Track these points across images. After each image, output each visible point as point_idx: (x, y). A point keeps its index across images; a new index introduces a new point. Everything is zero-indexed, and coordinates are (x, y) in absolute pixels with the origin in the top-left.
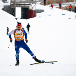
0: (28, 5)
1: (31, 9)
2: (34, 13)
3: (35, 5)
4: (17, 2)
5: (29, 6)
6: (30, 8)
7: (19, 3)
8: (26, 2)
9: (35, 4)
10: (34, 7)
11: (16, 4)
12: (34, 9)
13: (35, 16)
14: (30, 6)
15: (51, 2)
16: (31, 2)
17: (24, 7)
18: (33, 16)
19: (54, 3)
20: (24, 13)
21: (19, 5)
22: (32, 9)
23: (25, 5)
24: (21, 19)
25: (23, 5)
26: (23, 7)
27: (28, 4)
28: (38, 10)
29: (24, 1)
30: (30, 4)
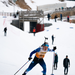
0: (36, 19)
1: (39, 23)
2: (42, 27)
3: (43, 19)
4: (25, 17)
5: (37, 20)
6: (38, 22)
7: (27, 18)
8: (34, 16)
9: (43, 18)
10: (42, 21)
11: (24, 19)
12: (42, 23)
13: (43, 30)
14: (38, 20)
16: (39, 16)
17: (32, 21)
18: (41, 30)
22: (40, 23)
23: (33, 19)
24: (30, 33)
25: (32, 19)
27: (36, 18)
28: (46, 24)
29: (32, 15)
30: (38, 18)
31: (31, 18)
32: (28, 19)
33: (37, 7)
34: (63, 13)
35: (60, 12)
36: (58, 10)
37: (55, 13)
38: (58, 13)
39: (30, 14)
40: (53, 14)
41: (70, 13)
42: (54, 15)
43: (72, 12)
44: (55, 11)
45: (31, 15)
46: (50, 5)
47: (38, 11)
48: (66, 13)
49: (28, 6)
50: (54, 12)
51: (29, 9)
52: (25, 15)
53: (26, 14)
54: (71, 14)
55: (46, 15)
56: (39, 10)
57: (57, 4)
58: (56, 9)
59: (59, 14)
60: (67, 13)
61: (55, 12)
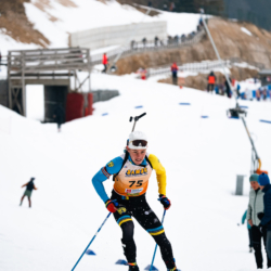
0: (66, 78)
1: (76, 89)
2: (86, 102)
3: (89, 77)
4: (28, 68)
5: (69, 80)
6: (72, 87)
7: (36, 72)
8: (60, 67)
9: (90, 70)
10: (87, 83)
11: (27, 75)
12: (85, 89)
13: (89, 112)
14: (72, 79)
15: (142, 63)
16: (76, 66)
17: (53, 84)
18: (82, 111)
19: (151, 66)
20: (54, 103)
21: (35, 77)
22: (79, 91)
23: (57, 78)
24: (45, 122)
25: (50, 78)
26: (48, 83)
27: (66, 71)
28: (99, 92)
29: (52, 63)
30: (72, 72)
31: (50, 72)
32: (38, 75)
33: (67, 36)
34: (157, 56)
35: (145, 53)
36: (141, 46)
37: (129, 55)
38: (138, 56)
39: (45, 59)
40: (121, 60)
41: (178, 54)
42: (126, 60)
43: (185, 51)
44: (128, 48)
45: (47, 63)
46: (111, 27)
47: (70, 48)
48: (164, 56)
49: (37, 32)
50: (124, 53)
51: (42, 41)
52: (29, 64)
53: (30, 60)
54: (183, 57)
55: (98, 63)
56: (74, 45)
57: (134, 24)
58: (133, 43)
59: (142, 58)
60: (171, 54)
61: (129, 52)
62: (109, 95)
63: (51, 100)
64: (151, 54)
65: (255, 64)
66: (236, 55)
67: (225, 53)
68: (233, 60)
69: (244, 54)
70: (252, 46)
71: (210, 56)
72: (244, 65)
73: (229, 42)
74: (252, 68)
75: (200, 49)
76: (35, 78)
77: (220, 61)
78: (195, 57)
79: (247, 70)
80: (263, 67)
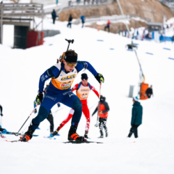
0: (28, 21)
1: (34, 29)
2: (39, 37)
3: (42, 22)
4: (5, 15)
5: (29, 23)
6: (32, 27)
7: (10, 17)
8: (24, 15)
9: (43, 18)
10: (41, 25)
11: (4, 19)
12: (39, 29)
13: (41, 43)
14: (32, 22)
15: (75, 15)
16: (35, 15)
17: (20, 25)
18: (37, 42)
20: (20, 37)
22: (36, 30)
23: (22, 21)
24: (14, 48)
25: (18, 21)
26: (17, 24)
27: (29, 17)
28: (48, 31)
29: (20, 12)
30: (32, 18)
31: (18, 17)
32: (11, 19)
34: (85, 11)
35: (78, 8)
36: (75, 4)
37: (67, 10)
38: (73, 10)
39: (15, 9)
40: (62, 12)
41: (98, 10)
42: (66, 13)
43: (102, 8)
44: (67, 5)
45: (17, 12)
47: (32, 3)
48: (89, 11)
50: (64, 8)
52: (6, 12)
53: (6, 10)
54: (101, 12)
55: (48, 13)
56: (34, 1)
59: (76, 12)
60: (94, 10)
61: (68, 8)
62: (53, 33)
63: (18, 34)
64: (81, 9)
65: (145, 19)
66: (134, 12)
67: (127, 11)
68: (131, 16)
69: (139, 12)
70: (144, 8)
71: (117, 12)
72: (138, 19)
73: (130, 5)
74: (143, 21)
75: (112, 8)
76: (9, 21)
77: (123, 16)
78: (108, 13)
79: (140, 22)
80: (149, 21)
